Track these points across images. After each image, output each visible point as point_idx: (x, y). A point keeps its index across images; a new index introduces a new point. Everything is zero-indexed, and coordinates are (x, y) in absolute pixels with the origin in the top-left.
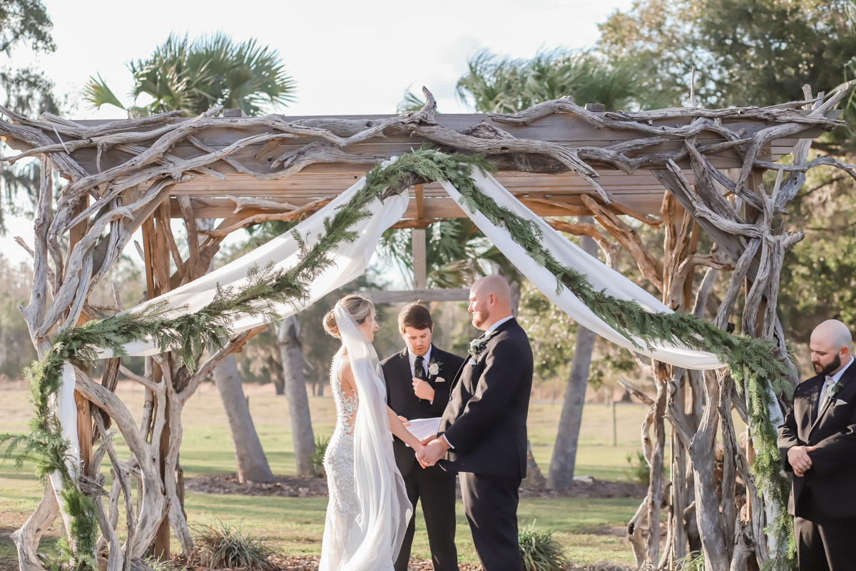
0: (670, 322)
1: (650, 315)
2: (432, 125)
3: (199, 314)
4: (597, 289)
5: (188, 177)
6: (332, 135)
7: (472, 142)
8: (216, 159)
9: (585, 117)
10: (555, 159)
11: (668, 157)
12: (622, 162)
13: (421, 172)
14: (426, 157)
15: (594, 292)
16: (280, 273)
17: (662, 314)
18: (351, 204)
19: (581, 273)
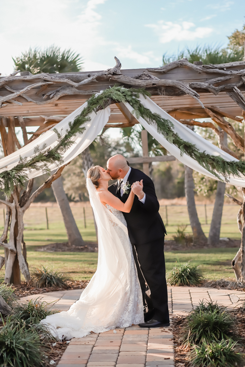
0: (237, 165)
1: (227, 162)
2: (119, 75)
3: (12, 171)
4: (201, 151)
5: (4, 105)
6: (71, 81)
7: (139, 82)
8: (17, 96)
9: (193, 68)
10: (178, 88)
11: (234, 86)
12: (212, 89)
13: (114, 97)
14: (117, 90)
15: (199, 153)
16: (49, 149)
17: (233, 162)
18: (81, 115)
19: (193, 144)
